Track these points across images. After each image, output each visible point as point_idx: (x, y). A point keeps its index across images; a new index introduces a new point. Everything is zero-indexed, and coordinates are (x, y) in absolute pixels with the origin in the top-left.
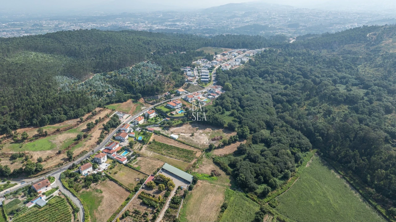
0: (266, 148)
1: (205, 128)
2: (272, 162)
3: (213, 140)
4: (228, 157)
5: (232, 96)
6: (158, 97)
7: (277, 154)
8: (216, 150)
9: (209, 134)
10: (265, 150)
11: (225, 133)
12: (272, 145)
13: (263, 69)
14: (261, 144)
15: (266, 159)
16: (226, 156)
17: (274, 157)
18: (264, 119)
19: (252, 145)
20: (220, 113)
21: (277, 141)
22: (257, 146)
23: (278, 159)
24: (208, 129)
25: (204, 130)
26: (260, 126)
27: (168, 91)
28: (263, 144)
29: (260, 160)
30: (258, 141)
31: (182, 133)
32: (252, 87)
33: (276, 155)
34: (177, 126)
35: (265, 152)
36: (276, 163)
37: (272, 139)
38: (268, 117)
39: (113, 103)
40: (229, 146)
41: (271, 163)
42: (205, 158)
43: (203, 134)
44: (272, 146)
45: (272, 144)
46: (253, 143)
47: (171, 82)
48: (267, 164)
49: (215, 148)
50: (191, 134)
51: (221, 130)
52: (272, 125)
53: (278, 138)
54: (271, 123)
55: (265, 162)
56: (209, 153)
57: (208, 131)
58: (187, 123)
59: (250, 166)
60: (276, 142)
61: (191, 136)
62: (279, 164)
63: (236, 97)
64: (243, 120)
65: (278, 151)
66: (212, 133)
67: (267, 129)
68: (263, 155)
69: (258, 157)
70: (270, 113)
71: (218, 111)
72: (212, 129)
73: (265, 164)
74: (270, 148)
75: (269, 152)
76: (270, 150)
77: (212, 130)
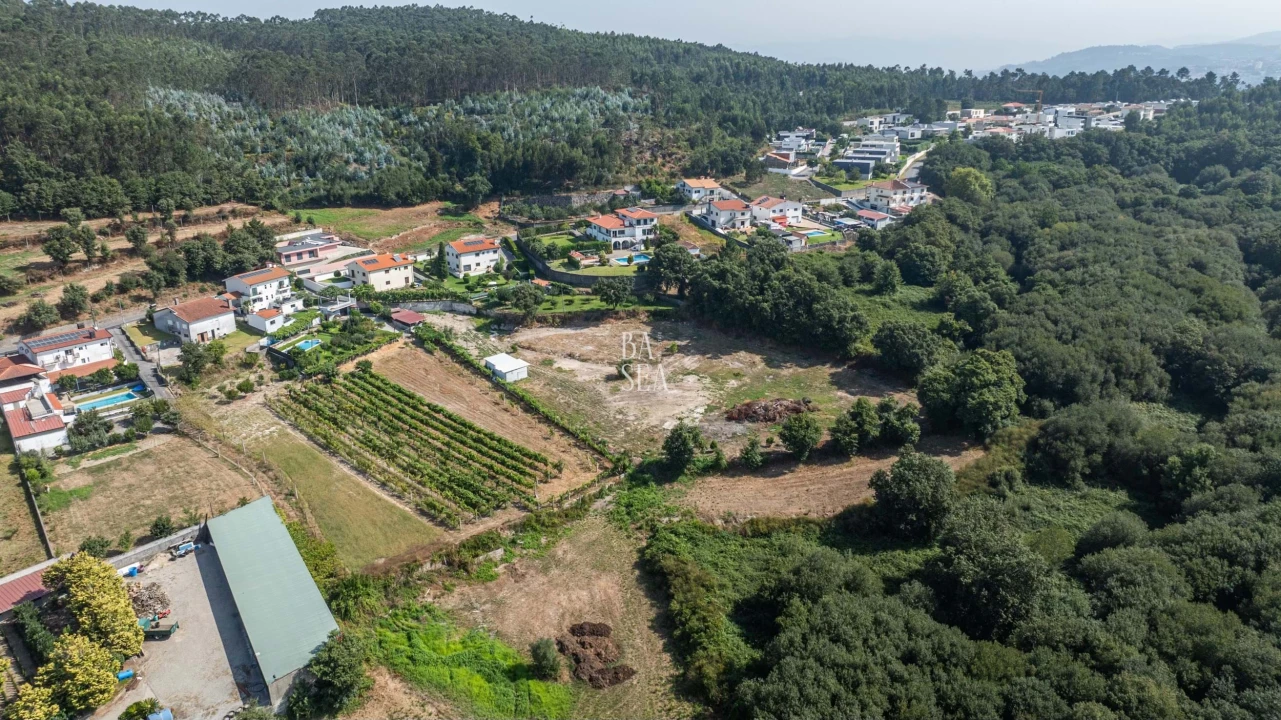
0: (1135, 525)
1: (719, 351)
2: (1170, 659)
3: (730, 419)
4: (779, 538)
5: (975, 222)
6: (569, 199)
7: (1245, 590)
8: (714, 481)
9: (733, 383)
10: (1118, 540)
11: (841, 387)
12: (1204, 506)
13: (1197, 144)
14: (1096, 491)
15: (1103, 614)
16: (757, 534)
17: (1208, 614)
18: (1151, 332)
19: (1020, 485)
20: (867, 287)
21: (1250, 482)
22: (1061, 498)
23: (1250, 643)
24: (742, 354)
25: (715, 357)
26: (1117, 372)
27: (631, 183)
28: (1122, 496)
29: (1038, 619)
30: (1080, 463)
31: (571, 356)
32: (1112, 203)
33: (1236, 600)
34: (567, 321)
35: (1114, 556)
36: (1225, 684)
37: (1202, 460)
38: (1198, 327)
39: (342, 205)
40: (833, 471)
41: (1162, 667)
42: (600, 521)
43: (692, 379)
44: (1193, 512)
45: (1196, 497)
46: (1033, 476)
47: (670, 155)
48: (1109, 669)
49: (715, 468)
50: (613, 370)
51: (826, 371)
52: (1224, 377)
53: (1264, 462)
54: (1214, 361)
55: (1083, 647)
56: (652, 493)
57: (737, 365)
58: (633, 315)
59: (909, 658)
60: (1239, 489)
61: (609, 378)
62: (1256, 695)
63: (1001, 232)
64: (995, 325)
65: (1260, 567)
66: (759, 378)
67: (1170, 403)
68: (1091, 580)
69: (1024, 582)
70: (1214, 305)
71: (856, 275)
72: (769, 363)
73: (1080, 669)
74: (1175, 530)
75: (1157, 555)
76: (1165, 543)
77: (761, 366)
